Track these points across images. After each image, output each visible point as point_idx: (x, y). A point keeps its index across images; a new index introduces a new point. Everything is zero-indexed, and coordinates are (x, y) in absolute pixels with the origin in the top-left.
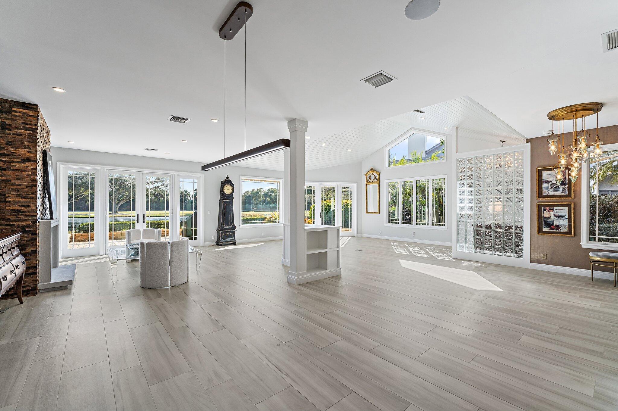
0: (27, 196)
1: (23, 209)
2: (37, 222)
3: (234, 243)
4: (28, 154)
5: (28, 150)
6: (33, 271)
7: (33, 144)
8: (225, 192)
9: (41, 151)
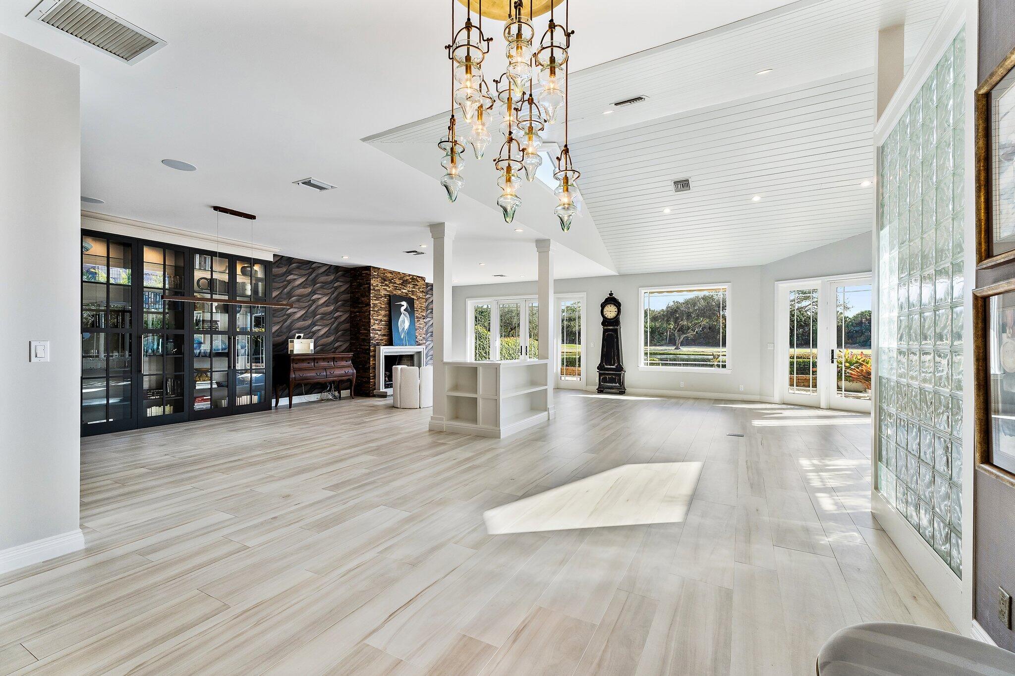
0: (367, 330)
2: (371, 347)
3: (624, 393)
4: (367, 301)
5: (368, 298)
7: (370, 293)
8: (606, 316)
9: (382, 297)
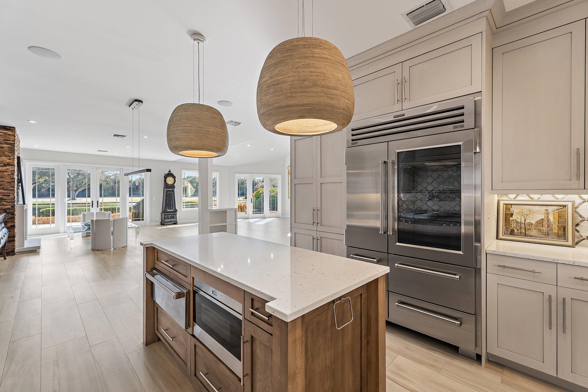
0: (8, 189)
1: (5, 197)
2: (15, 206)
3: (176, 223)
4: (8, 161)
5: (8, 158)
6: (12, 239)
7: (12, 154)
8: (167, 183)
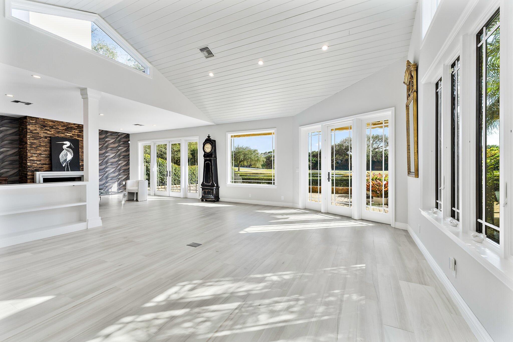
3: (213, 201)
8: (206, 151)
9: (42, 138)
